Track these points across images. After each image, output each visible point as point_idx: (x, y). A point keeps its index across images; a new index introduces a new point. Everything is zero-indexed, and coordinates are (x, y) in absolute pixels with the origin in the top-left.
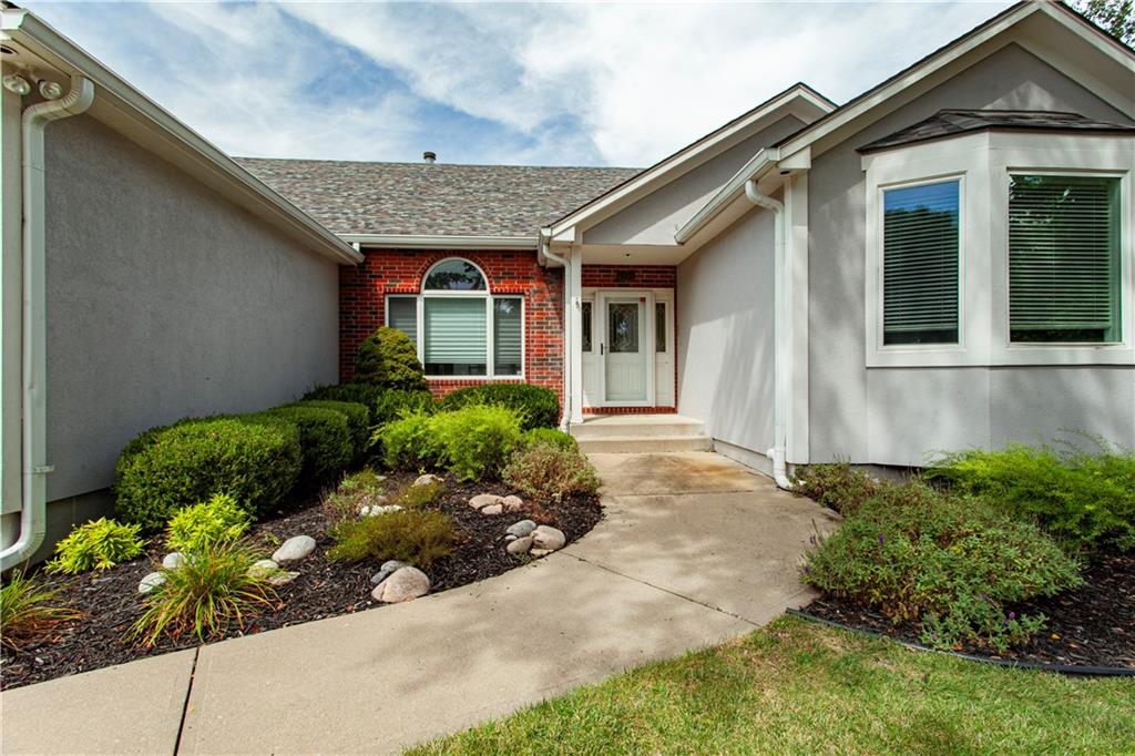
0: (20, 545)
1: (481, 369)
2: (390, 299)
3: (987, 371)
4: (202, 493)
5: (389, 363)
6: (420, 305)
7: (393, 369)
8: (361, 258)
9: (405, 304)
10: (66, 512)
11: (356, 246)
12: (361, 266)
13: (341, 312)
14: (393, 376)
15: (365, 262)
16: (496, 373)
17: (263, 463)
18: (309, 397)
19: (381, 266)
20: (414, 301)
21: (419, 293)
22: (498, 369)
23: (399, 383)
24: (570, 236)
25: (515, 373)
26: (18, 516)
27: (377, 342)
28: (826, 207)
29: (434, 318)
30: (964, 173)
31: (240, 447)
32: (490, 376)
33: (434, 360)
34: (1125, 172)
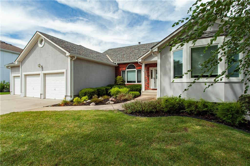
0: (72, 99)
1: (135, 82)
2: (122, 71)
3: (186, 83)
4: (85, 96)
5: (118, 81)
6: (126, 72)
7: (119, 82)
8: (118, 65)
9: (124, 72)
10: (75, 96)
11: (117, 64)
12: (118, 66)
13: (116, 74)
14: (118, 83)
15: (119, 66)
16: (137, 82)
17: (91, 93)
18: (107, 86)
19: (120, 66)
20: (125, 71)
21: (126, 70)
22: (138, 82)
23: (119, 84)
24: (140, 61)
25: (140, 83)
26: (71, 96)
27: (117, 78)
28: (163, 56)
29: (129, 74)
30: (183, 48)
31: (88, 91)
32: (136, 83)
33: (129, 80)
34: (219, 43)
